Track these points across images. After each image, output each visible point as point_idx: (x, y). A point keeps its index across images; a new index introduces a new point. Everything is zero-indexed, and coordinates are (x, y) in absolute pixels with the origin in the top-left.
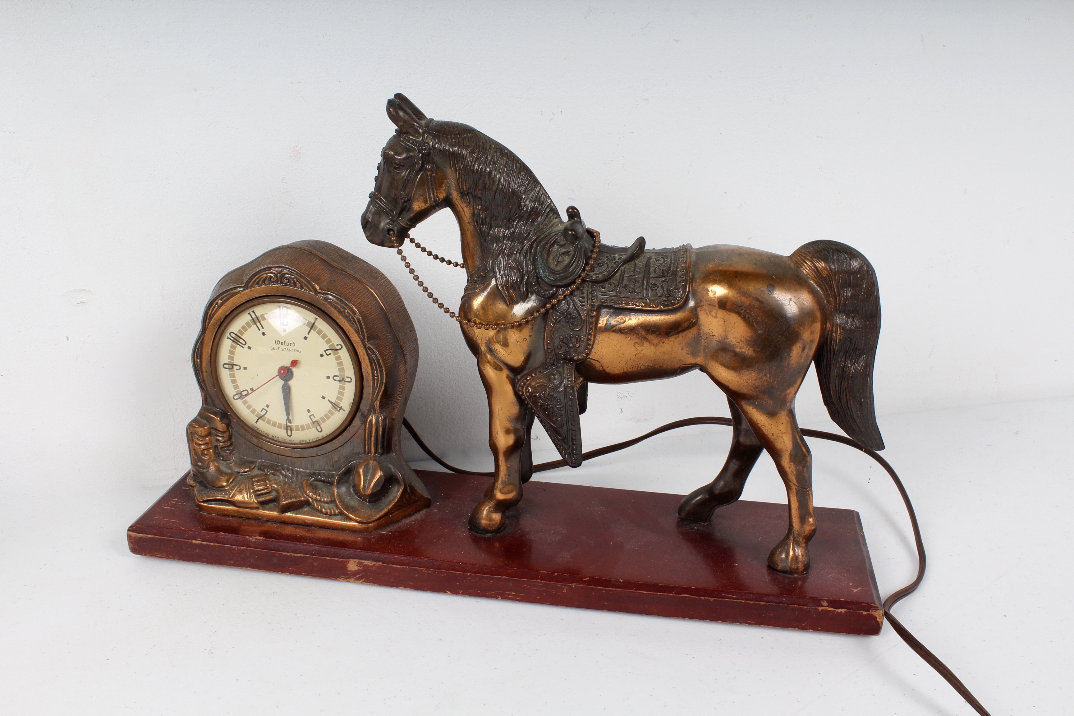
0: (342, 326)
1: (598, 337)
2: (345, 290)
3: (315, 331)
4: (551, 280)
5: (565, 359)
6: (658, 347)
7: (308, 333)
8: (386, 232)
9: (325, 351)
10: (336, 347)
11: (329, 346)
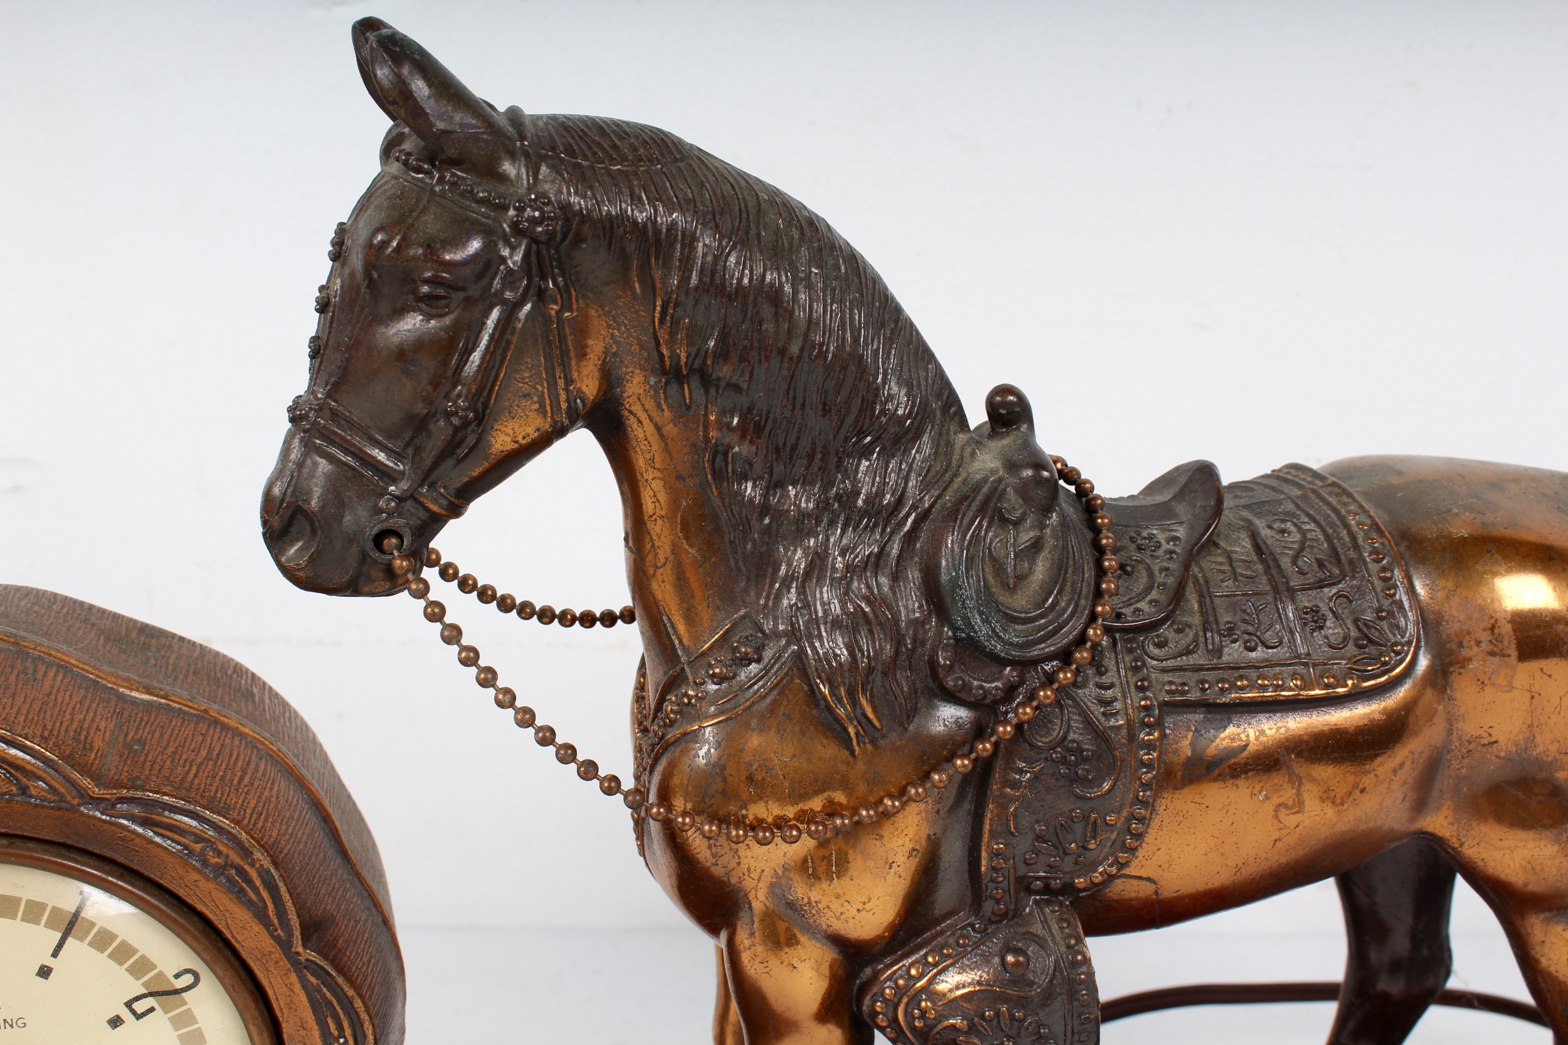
0: (200, 907)
1: (1163, 807)
2: (194, 771)
3: (82, 939)
4: (1011, 644)
5: (1047, 889)
6: (1346, 805)
7: (55, 954)
8: (370, 546)
9: (129, 1004)
10: (173, 985)
11: (144, 985)
